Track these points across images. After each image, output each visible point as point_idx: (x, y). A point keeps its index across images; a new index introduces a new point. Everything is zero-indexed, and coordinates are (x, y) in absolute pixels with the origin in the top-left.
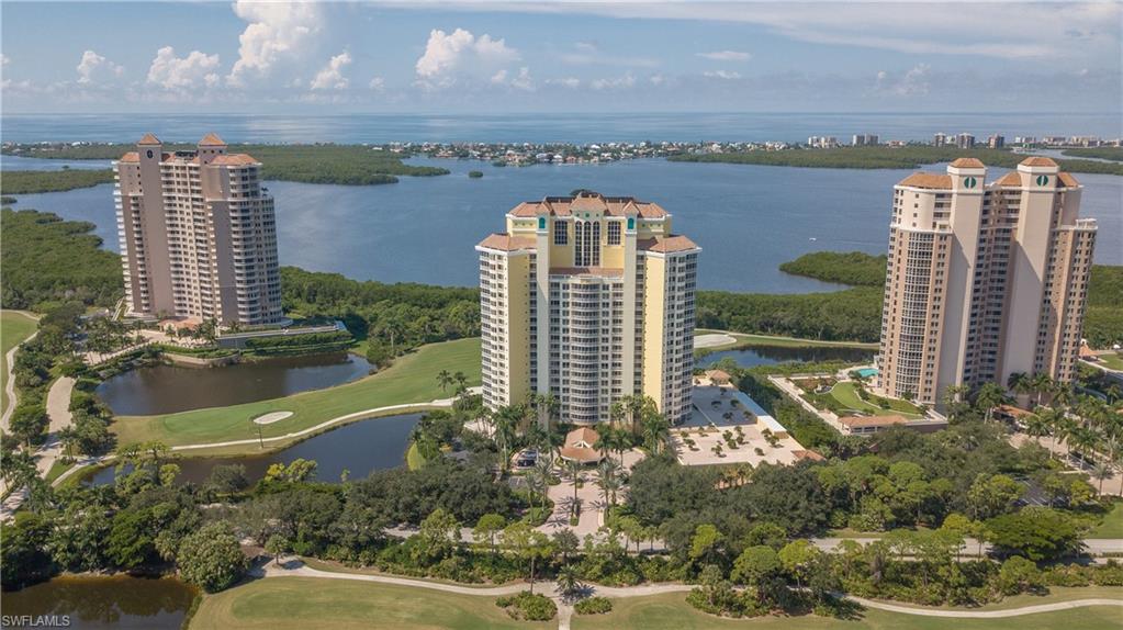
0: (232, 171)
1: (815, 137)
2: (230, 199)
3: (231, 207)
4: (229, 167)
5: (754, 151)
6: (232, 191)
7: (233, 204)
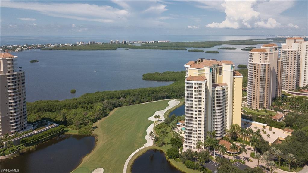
0: (8, 60)
1: (79, 42)
2: (7, 74)
3: (8, 77)
4: (7, 59)
5: (63, 46)
6: (9, 70)
7: (9, 76)
